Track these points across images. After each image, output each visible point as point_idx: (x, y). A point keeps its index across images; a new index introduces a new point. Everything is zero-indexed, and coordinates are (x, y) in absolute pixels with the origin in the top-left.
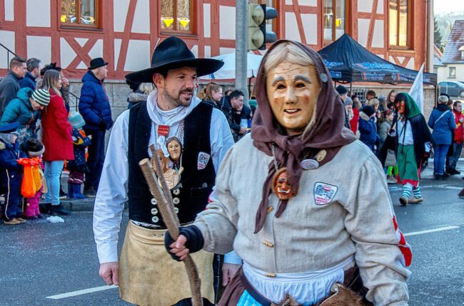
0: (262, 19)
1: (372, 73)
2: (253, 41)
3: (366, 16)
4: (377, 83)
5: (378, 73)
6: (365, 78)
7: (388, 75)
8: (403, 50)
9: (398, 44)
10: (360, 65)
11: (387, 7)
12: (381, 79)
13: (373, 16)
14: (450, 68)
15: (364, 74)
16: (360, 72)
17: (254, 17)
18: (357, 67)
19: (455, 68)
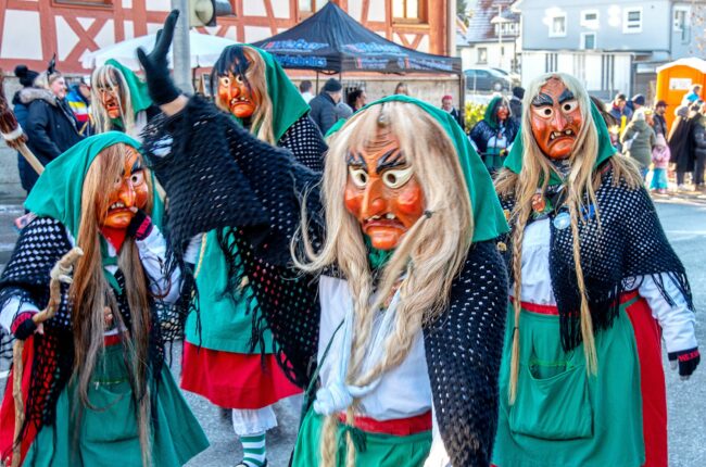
1: (370, 58)
2: (197, 13)
4: (376, 74)
5: (378, 58)
6: (361, 66)
7: (393, 61)
8: (412, 24)
9: (405, 16)
10: (353, 47)
12: (383, 66)
14: (480, 49)
15: (359, 60)
16: (352, 58)
18: (347, 50)
19: (485, 49)
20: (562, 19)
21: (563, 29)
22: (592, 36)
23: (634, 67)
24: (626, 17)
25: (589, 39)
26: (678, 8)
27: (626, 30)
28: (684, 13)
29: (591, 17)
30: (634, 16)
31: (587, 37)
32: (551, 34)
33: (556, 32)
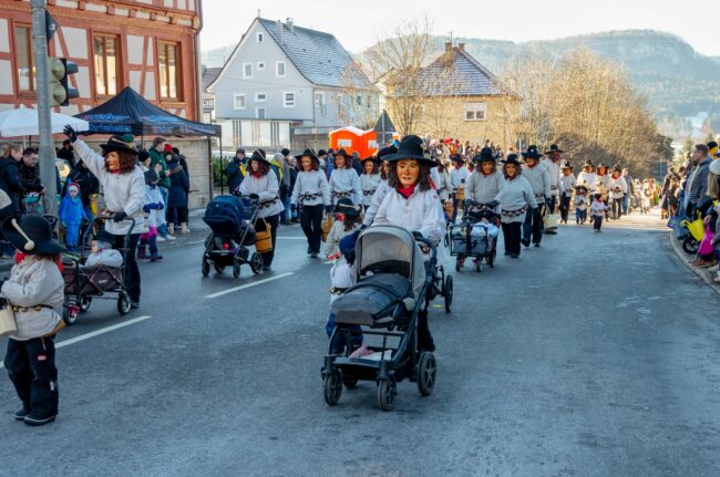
0: (63, 74)
1: (161, 126)
2: (55, 97)
3: (137, 68)
5: (166, 126)
7: (177, 128)
8: (173, 101)
9: (168, 96)
10: (147, 119)
11: (157, 61)
12: (170, 132)
13: (143, 68)
15: (154, 128)
16: (149, 126)
17: (54, 72)
18: (145, 121)
20: (242, 98)
21: (243, 105)
22: (263, 110)
23: (292, 131)
24: (285, 98)
25: (261, 111)
26: (316, 92)
27: (285, 106)
28: (321, 96)
29: (261, 97)
30: (290, 97)
31: (260, 110)
32: (235, 108)
33: (237, 106)
